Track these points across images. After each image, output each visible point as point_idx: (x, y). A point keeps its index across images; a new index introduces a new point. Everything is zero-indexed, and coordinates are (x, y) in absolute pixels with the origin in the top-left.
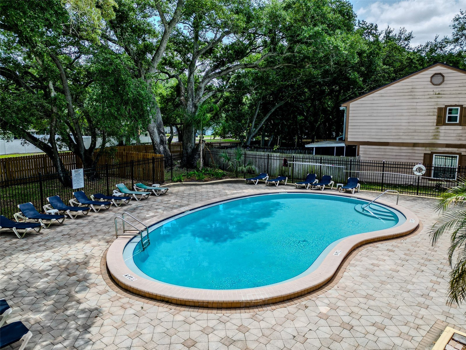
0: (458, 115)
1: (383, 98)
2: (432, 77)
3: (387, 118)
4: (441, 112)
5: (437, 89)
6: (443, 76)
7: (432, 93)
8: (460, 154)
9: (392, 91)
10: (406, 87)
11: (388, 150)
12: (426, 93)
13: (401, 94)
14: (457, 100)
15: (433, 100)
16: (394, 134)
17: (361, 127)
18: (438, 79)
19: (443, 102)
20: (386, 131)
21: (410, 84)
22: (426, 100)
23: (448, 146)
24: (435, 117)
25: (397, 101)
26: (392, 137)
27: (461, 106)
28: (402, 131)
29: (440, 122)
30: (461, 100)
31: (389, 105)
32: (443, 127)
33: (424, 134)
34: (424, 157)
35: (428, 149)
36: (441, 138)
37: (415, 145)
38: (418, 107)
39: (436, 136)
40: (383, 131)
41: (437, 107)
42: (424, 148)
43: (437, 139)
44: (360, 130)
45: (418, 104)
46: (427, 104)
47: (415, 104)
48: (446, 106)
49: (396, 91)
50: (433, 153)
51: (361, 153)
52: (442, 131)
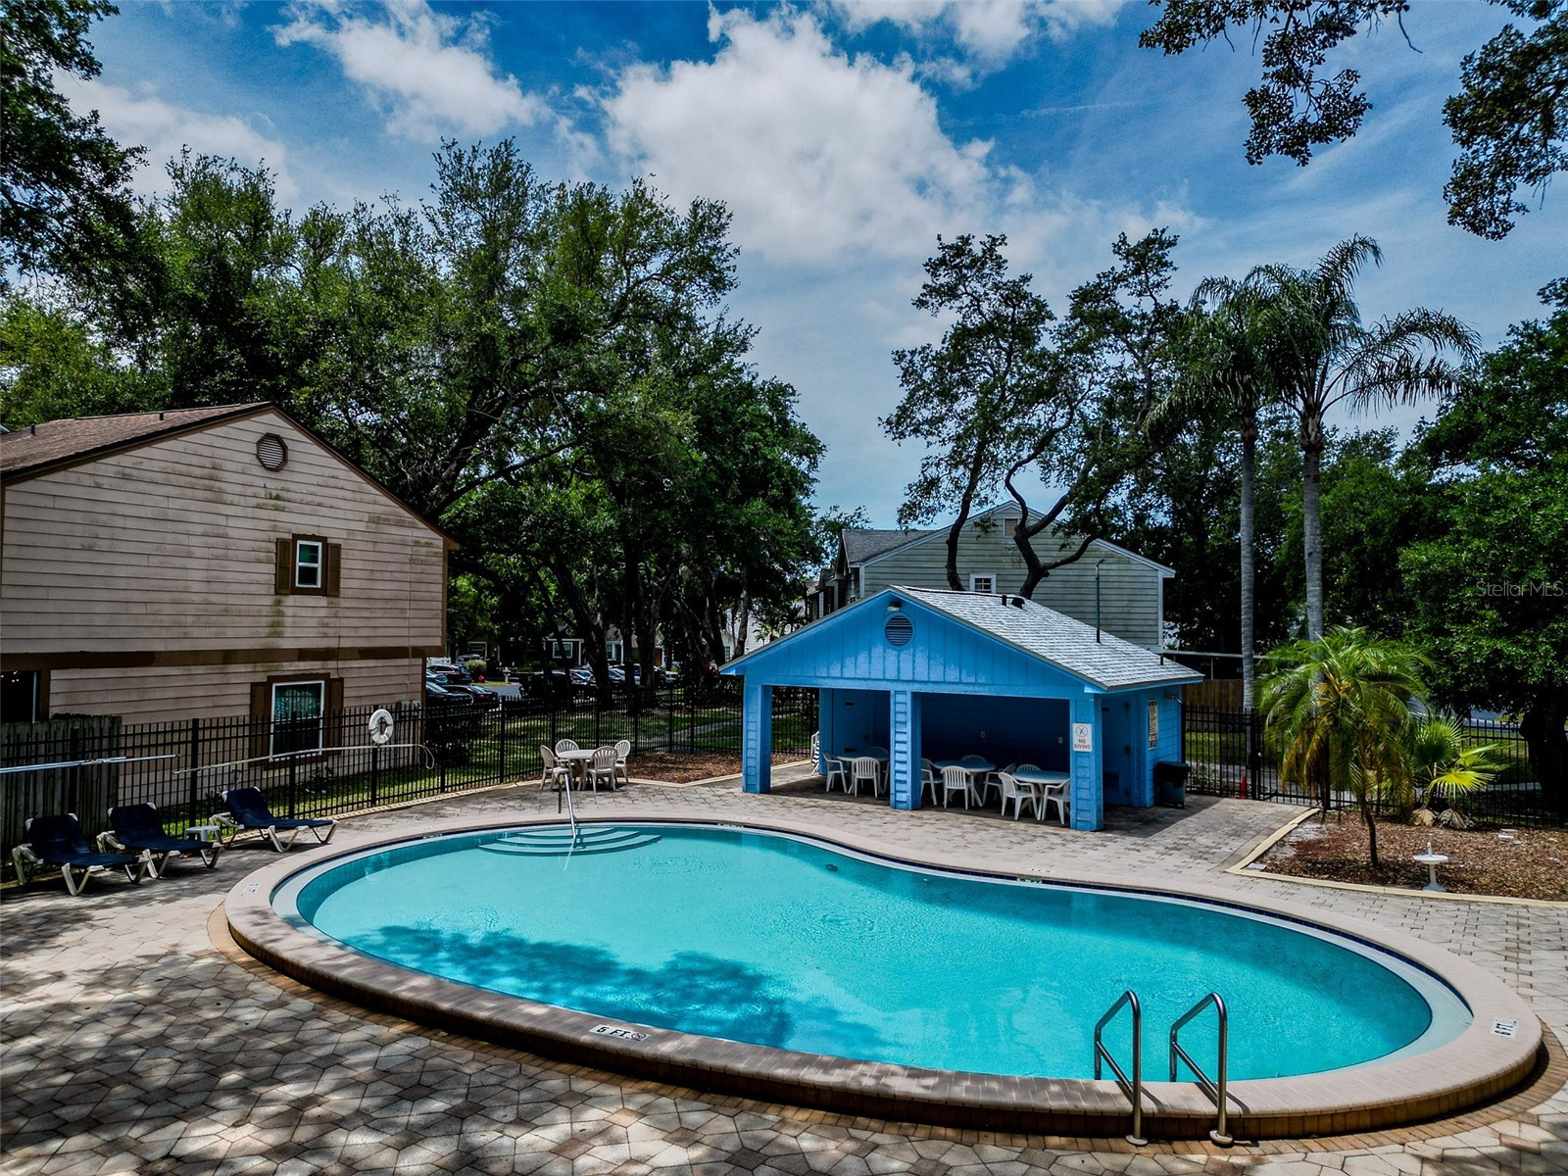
0: (318, 565)
1: (130, 486)
2: (259, 443)
3: (144, 561)
4: (285, 549)
5: (275, 483)
6: (284, 448)
7: (262, 492)
8: (326, 677)
9: (156, 466)
10: (195, 460)
11: (150, 683)
12: (249, 491)
13: (182, 480)
14: (315, 521)
15: (264, 514)
16: (167, 621)
17: (53, 594)
18: (273, 456)
19: (296, 522)
20: (141, 609)
21: (207, 451)
22: (250, 512)
23: (304, 654)
24: (272, 568)
25: (174, 504)
26: (164, 633)
27: (323, 539)
28: (192, 609)
29: (284, 585)
30: (323, 522)
31: (148, 512)
32: (291, 600)
33: (247, 621)
34: (252, 695)
35: (260, 667)
36: (288, 632)
37: (228, 657)
38: (231, 532)
39: (276, 630)
40: (135, 609)
41: (274, 536)
42: (249, 668)
43: (280, 635)
44: (49, 607)
45: (232, 522)
46: (249, 524)
47: (222, 521)
48: (296, 537)
49: (170, 467)
50: (272, 680)
51: (57, 704)
52: (289, 611)
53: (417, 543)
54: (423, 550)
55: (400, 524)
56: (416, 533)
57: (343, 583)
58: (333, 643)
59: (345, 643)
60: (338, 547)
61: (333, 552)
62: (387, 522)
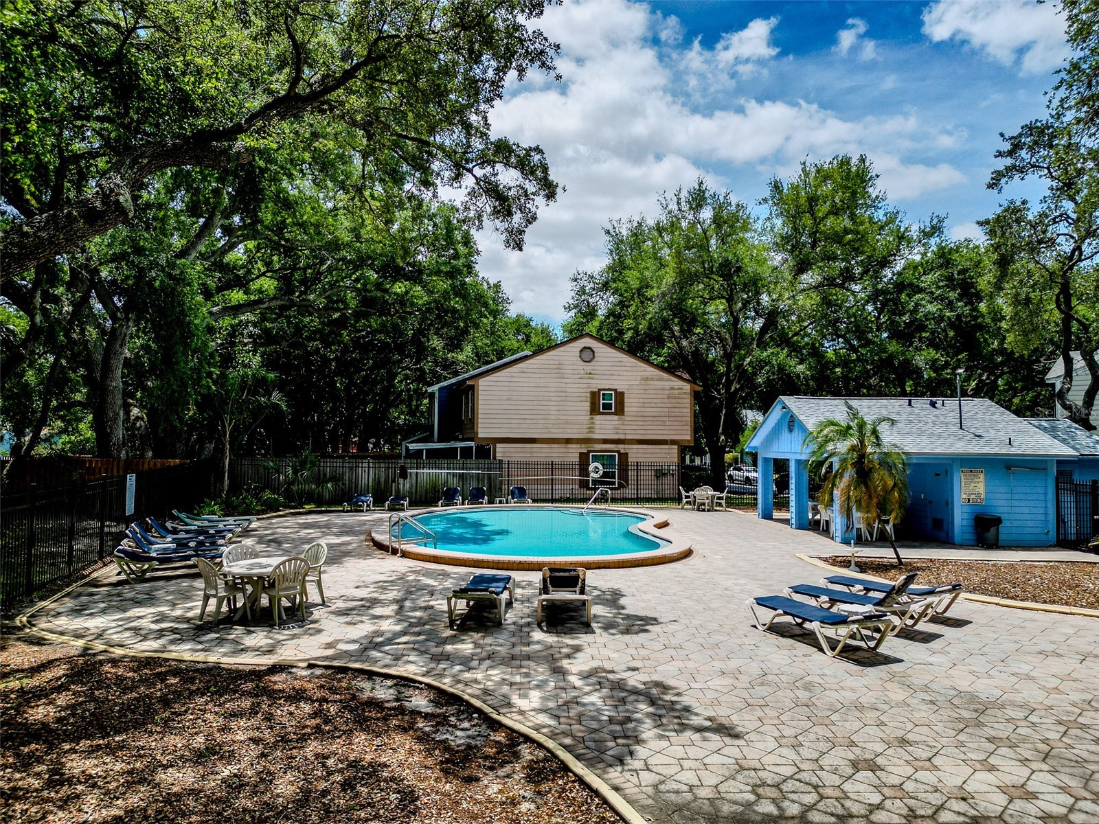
0: (613, 402)
1: (524, 375)
2: (581, 351)
3: (531, 403)
4: (594, 396)
5: (588, 367)
6: (593, 352)
7: (582, 372)
8: (618, 452)
9: (535, 366)
10: (551, 362)
11: (535, 450)
12: (576, 372)
13: (546, 371)
14: (610, 382)
15: (584, 381)
16: (541, 426)
17: (496, 416)
18: (587, 355)
19: (597, 384)
20: (530, 422)
21: (557, 358)
22: (576, 381)
23: (605, 441)
24: (589, 404)
25: (544, 380)
26: (540, 431)
27: (615, 390)
28: (551, 422)
29: (594, 410)
30: (614, 382)
31: (533, 385)
32: (598, 417)
33: (577, 426)
34: (580, 457)
35: (583, 446)
36: (597, 431)
37: (568, 441)
38: (568, 390)
39: (591, 429)
40: (528, 421)
41: (589, 390)
42: (578, 446)
43: (593, 433)
44: (495, 421)
45: (568, 386)
46: (577, 386)
47: (564, 385)
48: (600, 390)
49: (541, 366)
50: (589, 452)
51: (499, 456)
52: (597, 422)
53: (672, 389)
54: (677, 392)
55: (661, 379)
56: (671, 383)
57: (626, 409)
58: (622, 437)
59: (628, 437)
60: (622, 393)
61: (620, 396)
62: (652, 379)
